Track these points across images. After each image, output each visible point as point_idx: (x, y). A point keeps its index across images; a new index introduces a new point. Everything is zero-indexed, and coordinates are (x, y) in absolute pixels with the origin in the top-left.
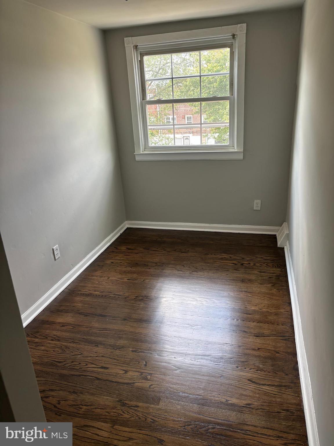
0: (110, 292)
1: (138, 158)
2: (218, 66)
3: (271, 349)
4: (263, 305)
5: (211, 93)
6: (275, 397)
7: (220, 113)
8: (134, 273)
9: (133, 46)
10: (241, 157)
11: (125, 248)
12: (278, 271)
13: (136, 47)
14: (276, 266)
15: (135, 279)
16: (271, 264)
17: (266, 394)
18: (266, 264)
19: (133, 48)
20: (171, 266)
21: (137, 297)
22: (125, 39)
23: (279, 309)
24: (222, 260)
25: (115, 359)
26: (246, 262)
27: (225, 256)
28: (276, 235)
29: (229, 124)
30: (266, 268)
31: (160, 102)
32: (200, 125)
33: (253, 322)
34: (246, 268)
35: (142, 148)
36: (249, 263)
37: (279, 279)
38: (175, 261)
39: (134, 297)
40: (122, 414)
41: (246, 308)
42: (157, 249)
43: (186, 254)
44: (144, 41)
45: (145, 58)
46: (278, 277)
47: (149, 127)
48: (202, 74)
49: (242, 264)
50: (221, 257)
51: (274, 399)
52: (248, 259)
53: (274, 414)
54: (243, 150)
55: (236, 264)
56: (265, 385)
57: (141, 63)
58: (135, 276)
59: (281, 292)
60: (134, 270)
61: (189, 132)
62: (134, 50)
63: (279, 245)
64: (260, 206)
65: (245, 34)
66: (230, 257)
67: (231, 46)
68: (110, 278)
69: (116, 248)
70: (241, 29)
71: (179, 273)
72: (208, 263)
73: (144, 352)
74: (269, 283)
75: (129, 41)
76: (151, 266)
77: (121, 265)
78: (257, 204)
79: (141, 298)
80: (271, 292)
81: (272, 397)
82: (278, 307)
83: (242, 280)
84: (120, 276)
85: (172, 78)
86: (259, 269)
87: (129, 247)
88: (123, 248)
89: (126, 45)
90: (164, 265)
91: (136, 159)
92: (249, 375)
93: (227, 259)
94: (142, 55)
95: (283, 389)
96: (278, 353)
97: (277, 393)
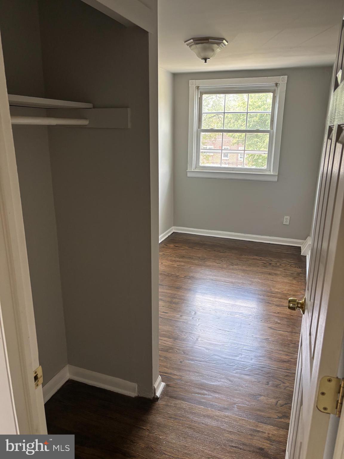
0: (164, 272)
1: (189, 175)
2: (260, 101)
3: (287, 313)
4: (284, 289)
5: (251, 126)
6: (286, 337)
7: (258, 146)
8: (182, 262)
9: (196, 87)
10: (275, 179)
11: (173, 246)
12: (299, 270)
13: (198, 88)
14: (298, 267)
15: (183, 266)
16: (294, 266)
17: (281, 335)
18: (290, 265)
19: (196, 88)
20: (211, 260)
21: (185, 276)
22: (190, 81)
23: (297, 292)
24: (254, 260)
25: (173, 309)
26: (273, 263)
27: (257, 257)
28: (300, 247)
29: (267, 152)
30: (289, 267)
31: (212, 131)
32: (243, 151)
33: (276, 298)
34: (273, 266)
35: (194, 166)
36: (276, 264)
37: (299, 275)
38: (215, 257)
39: (184, 276)
40: (181, 335)
41: (271, 290)
42: (200, 248)
43: (224, 254)
44: (204, 84)
45: (204, 96)
46: (298, 274)
47: (201, 151)
48: (248, 112)
49: (270, 264)
50: (253, 258)
51: (286, 338)
52: (275, 261)
53: (285, 345)
54: (277, 173)
55: (265, 263)
56: (281, 331)
57: (200, 100)
58: (183, 264)
59: (300, 283)
60: (182, 260)
61: (225, 163)
62: (196, 90)
63: (302, 253)
64: (288, 221)
65: (286, 84)
66: (261, 259)
67: (274, 92)
68: (164, 264)
69: (166, 245)
70: (283, 80)
71: (218, 265)
72: (242, 261)
73: (193, 307)
74: (291, 277)
75: (193, 83)
76: (195, 259)
77: (171, 256)
78: (286, 220)
79: (188, 277)
80: (292, 282)
81: (285, 337)
82: (296, 291)
83: (270, 273)
84: (171, 263)
85: (224, 113)
86: (284, 268)
87: (176, 245)
88: (172, 245)
89: (190, 85)
90: (206, 259)
91: (188, 175)
92: (270, 325)
93: (258, 260)
94: (202, 94)
95: (294, 334)
96: (293, 316)
97: (288, 335)
